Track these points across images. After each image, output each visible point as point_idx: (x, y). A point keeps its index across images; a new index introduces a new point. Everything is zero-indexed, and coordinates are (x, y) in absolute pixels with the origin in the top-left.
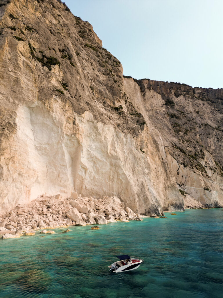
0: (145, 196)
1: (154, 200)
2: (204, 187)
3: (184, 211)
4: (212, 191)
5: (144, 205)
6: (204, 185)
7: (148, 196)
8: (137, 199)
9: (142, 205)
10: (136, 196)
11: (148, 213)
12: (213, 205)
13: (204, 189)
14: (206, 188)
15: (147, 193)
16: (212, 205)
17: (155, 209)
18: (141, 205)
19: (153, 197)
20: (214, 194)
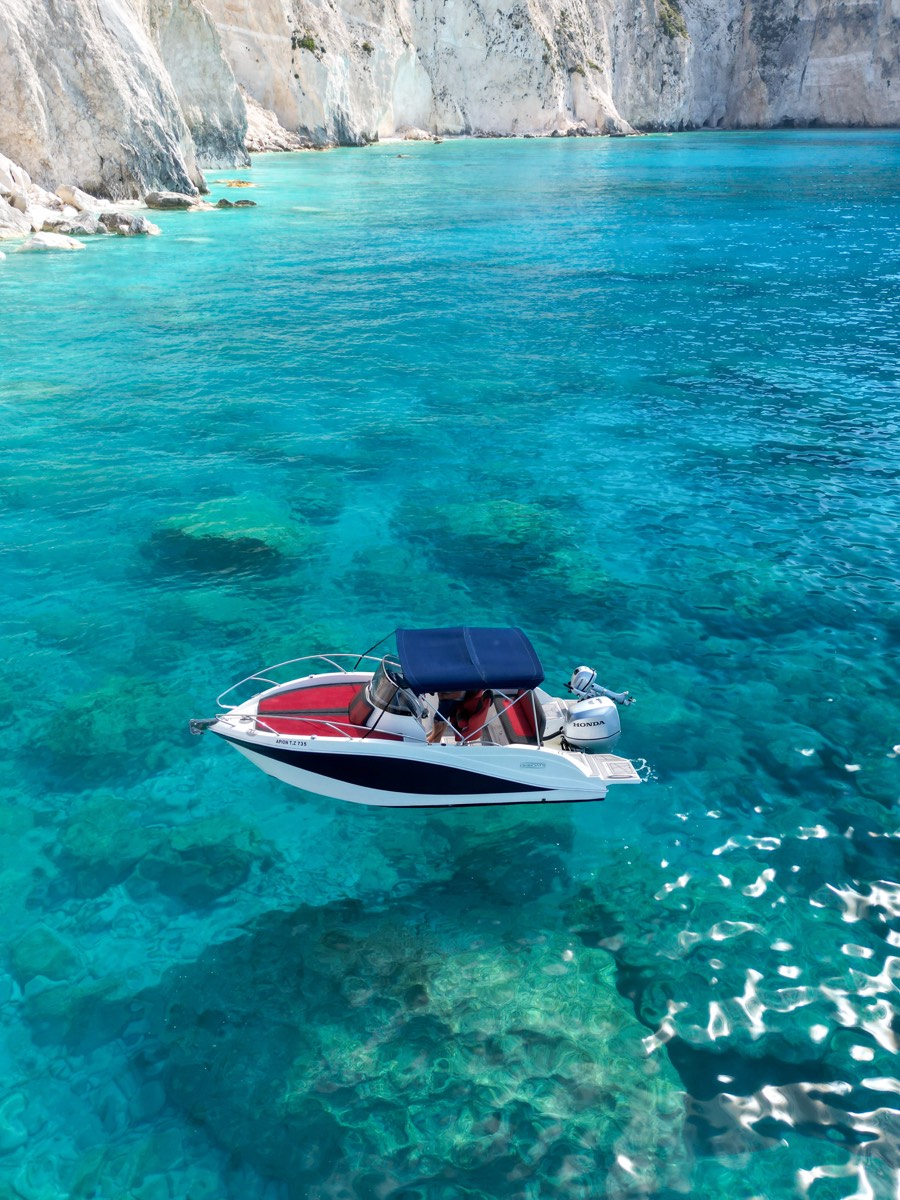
0: (89, 61)
1: (143, 92)
2: (292, 27)
3: (249, 165)
4: (329, 53)
5: (85, 128)
6: (294, 18)
7: (105, 62)
8: (34, 82)
9: (73, 126)
10: (24, 56)
11: (121, 180)
12: (330, 133)
13: (293, 39)
14: (300, 36)
15: (97, 39)
16: (325, 130)
17: (160, 156)
18: (65, 126)
19: (133, 71)
20: (335, 74)
